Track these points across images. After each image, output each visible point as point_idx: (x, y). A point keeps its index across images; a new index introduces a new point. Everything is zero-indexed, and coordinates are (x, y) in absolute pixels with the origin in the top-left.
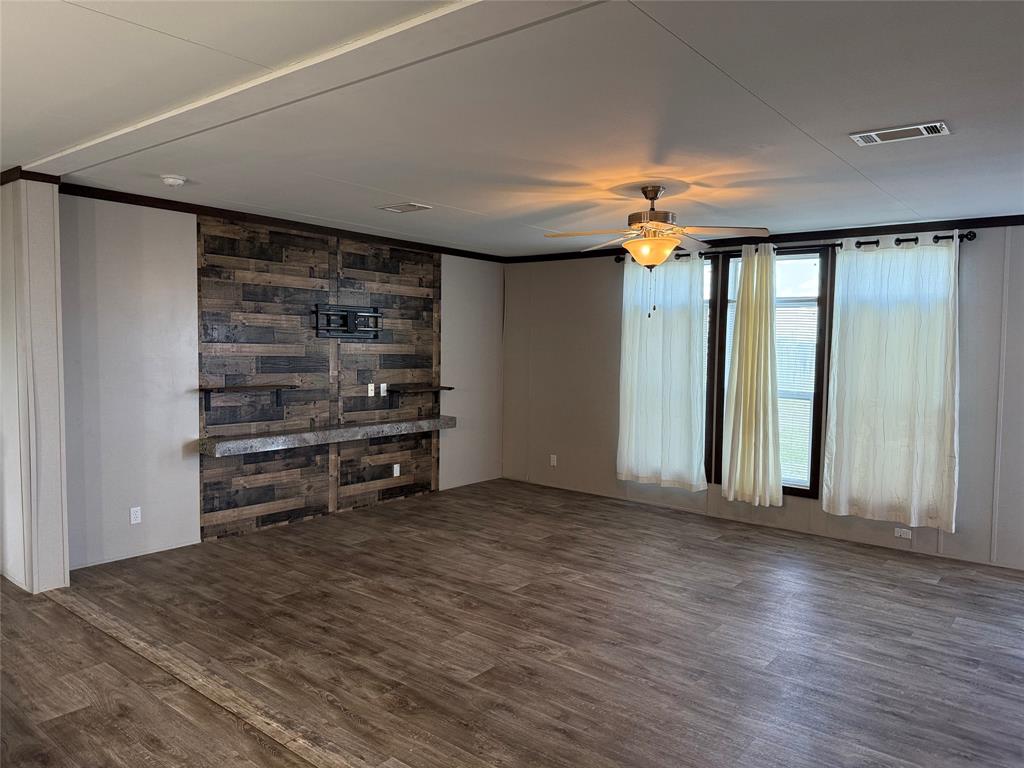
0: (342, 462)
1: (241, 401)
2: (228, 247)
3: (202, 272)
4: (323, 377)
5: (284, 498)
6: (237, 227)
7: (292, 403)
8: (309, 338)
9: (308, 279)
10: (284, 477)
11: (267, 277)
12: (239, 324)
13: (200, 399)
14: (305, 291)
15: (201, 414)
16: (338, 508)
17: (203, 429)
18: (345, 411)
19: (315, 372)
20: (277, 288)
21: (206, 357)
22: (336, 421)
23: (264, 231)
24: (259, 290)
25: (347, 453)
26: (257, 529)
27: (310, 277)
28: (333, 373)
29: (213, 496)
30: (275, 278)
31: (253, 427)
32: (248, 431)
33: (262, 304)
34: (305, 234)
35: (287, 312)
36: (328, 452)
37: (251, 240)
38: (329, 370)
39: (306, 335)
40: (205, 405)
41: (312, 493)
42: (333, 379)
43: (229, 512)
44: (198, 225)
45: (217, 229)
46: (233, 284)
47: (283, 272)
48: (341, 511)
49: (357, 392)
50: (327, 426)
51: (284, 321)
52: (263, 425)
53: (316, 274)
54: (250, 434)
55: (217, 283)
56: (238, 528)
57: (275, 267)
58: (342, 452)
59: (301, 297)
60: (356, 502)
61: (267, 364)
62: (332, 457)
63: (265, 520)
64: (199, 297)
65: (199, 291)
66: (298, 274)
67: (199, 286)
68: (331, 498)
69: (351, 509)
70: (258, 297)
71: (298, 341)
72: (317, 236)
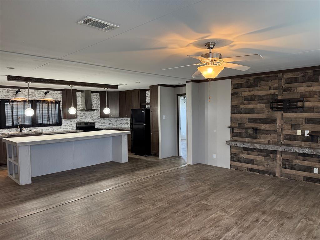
0: (283, 159)
1: (243, 131)
2: (240, 86)
3: (232, 94)
4: (274, 126)
5: (257, 165)
6: (243, 79)
7: (261, 134)
8: (268, 112)
9: (269, 91)
10: (257, 158)
11: (253, 92)
12: (243, 108)
13: (231, 129)
14: (267, 95)
15: (231, 134)
16: (281, 176)
17: (231, 138)
18: (284, 140)
19: (270, 124)
20: (256, 96)
21: (233, 118)
22: (280, 143)
23: (252, 78)
24: (249, 97)
25: (285, 156)
26: (247, 172)
27: (270, 90)
28: (279, 124)
29: (234, 157)
30: (256, 93)
31: (247, 140)
32: (245, 141)
33: (250, 101)
34: (268, 75)
35: (260, 103)
36: (276, 154)
37: (247, 82)
38: (277, 123)
39: (267, 111)
40: (232, 131)
41: (268, 166)
42: (279, 127)
43: (239, 163)
44: (231, 81)
45: (236, 81)
46: (241, 97)
47: (258, 90)
48: (282, 178)
49: (291, 133)
50: (276, 144)
51: (258, 106)
52: (250, 140)
53: (272, 89)
54: (245, 142)
55: (236, 97)
56: (241, 169)
57: (256, 89)
58: (283, 155)
59: (265, 97)
60: (290, 177)
61: (252, 120)
62: (278, 156)
63: (250, 170)
64: (231, 101)
65: (231, 100)
66: (265, 90)
67: (231, 98)
68: (278, 171)
69: (288, 179)
70: (249, 99)
71: (264, 113)
72: (272, 75)
